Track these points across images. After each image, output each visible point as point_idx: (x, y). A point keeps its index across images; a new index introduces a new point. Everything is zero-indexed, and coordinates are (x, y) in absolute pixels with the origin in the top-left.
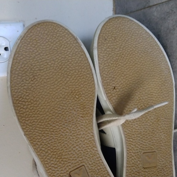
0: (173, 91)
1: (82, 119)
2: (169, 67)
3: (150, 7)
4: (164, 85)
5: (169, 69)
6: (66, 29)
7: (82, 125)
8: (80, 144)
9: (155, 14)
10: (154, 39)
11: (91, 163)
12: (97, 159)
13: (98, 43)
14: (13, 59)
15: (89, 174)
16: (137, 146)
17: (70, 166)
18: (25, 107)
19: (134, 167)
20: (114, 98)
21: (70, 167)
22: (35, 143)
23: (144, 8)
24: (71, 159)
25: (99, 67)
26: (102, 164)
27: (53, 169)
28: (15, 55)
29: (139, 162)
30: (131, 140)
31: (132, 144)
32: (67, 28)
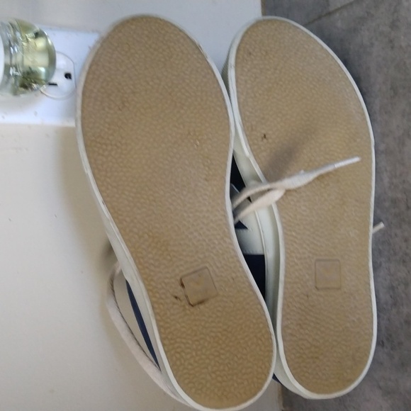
0: (371, 153)
1: (206, 183)
2: (363, 109)
3: (329, 14)
4: (355, 141)
5: (364, 114)
6: (181, 31)
7: (206, 194)
8: (202, 228)
9: (339, 24)
10: (336, 61)
11: (219, 265)
12: (231, 260)
13: (237, 58)
14: (88, 73)
15: (216, 284)
16: (305, 246)
17: (181, 265)
18: (106, 153)
19: (299, 286)
20: (264, 154)
21: (181, 268)
22: (120, 217)
23: (320, 18)
24: (184, 253)
25: (238, 98)
26: (240, 269)
27: (152, 268)
28: (90, 67)
29: (307, 277)
30: (294, 234)
31: (295, 242)
32: (181, 28)
